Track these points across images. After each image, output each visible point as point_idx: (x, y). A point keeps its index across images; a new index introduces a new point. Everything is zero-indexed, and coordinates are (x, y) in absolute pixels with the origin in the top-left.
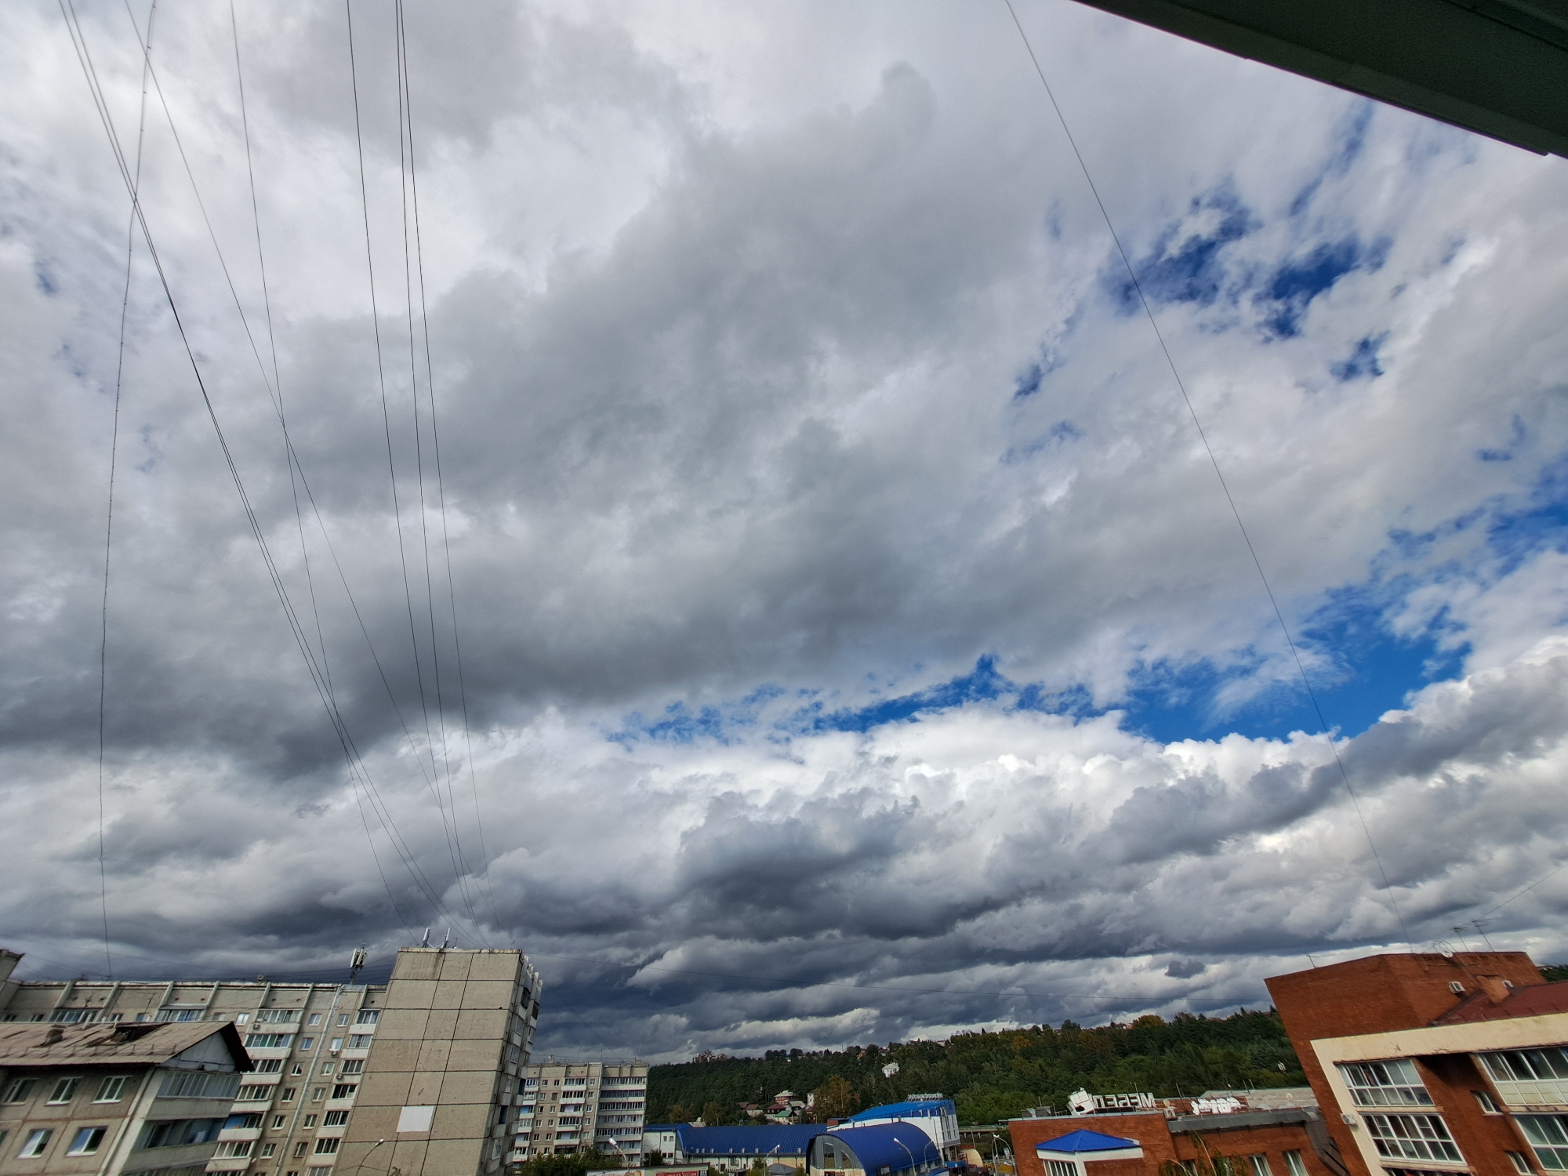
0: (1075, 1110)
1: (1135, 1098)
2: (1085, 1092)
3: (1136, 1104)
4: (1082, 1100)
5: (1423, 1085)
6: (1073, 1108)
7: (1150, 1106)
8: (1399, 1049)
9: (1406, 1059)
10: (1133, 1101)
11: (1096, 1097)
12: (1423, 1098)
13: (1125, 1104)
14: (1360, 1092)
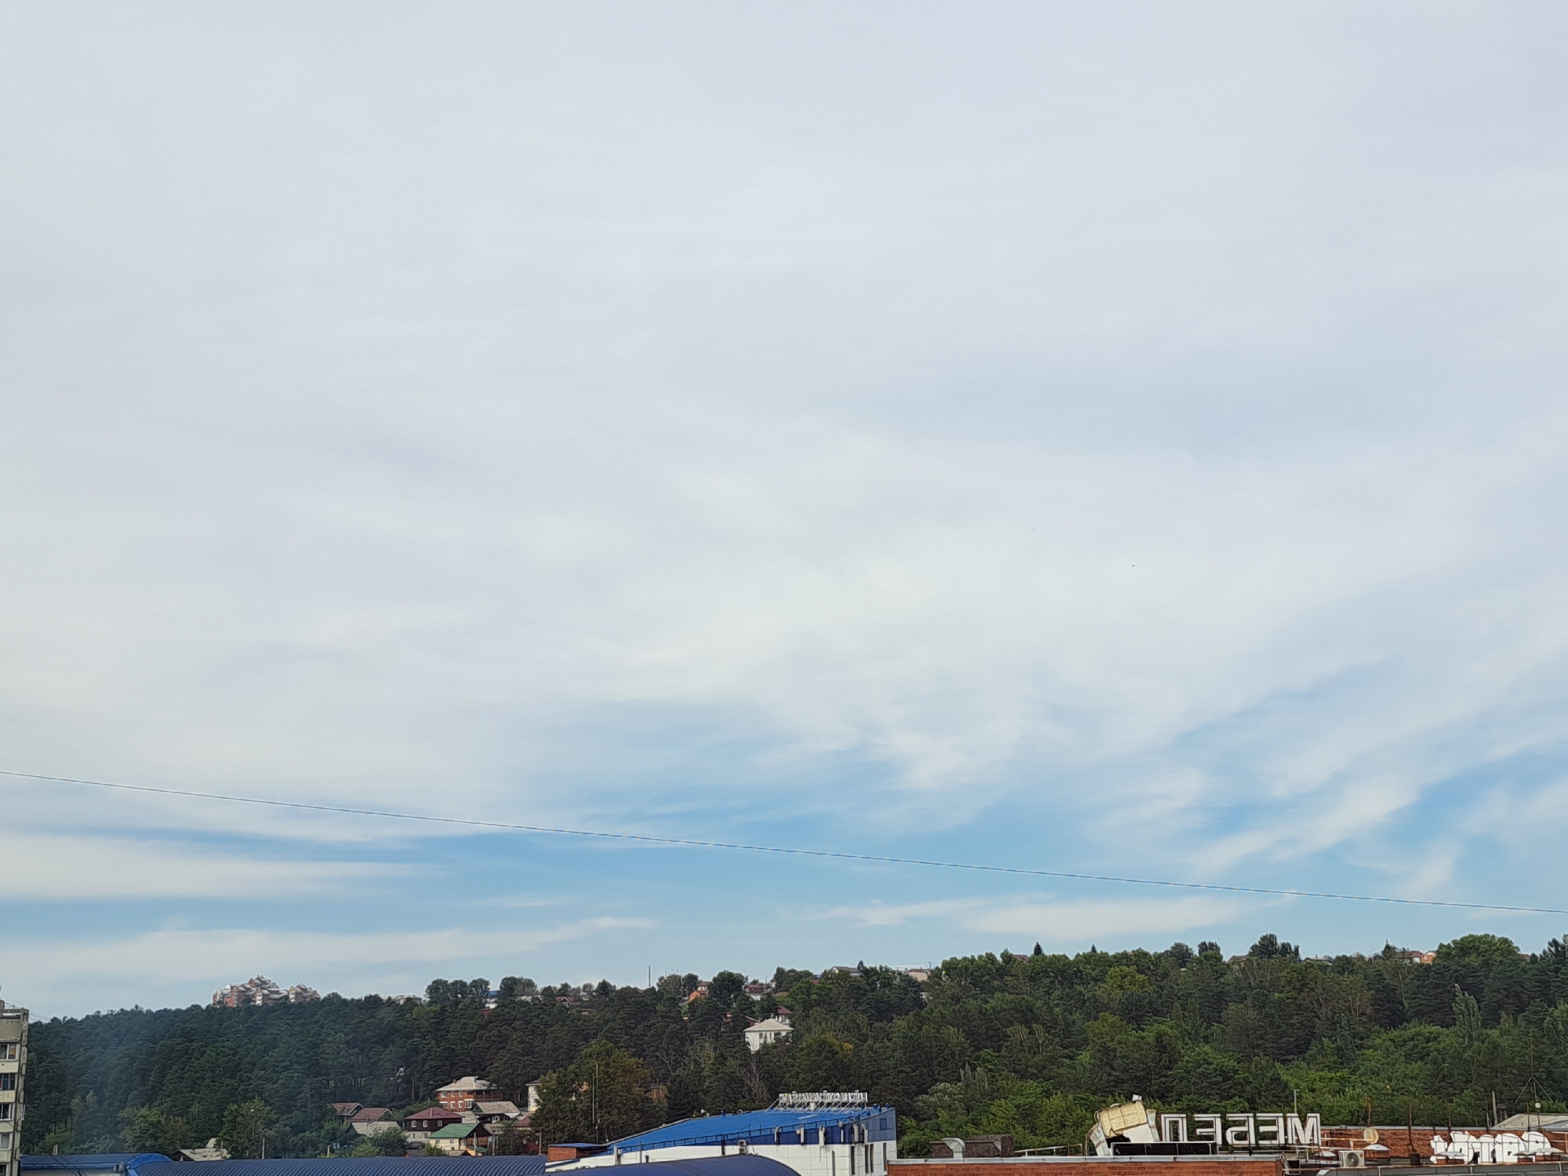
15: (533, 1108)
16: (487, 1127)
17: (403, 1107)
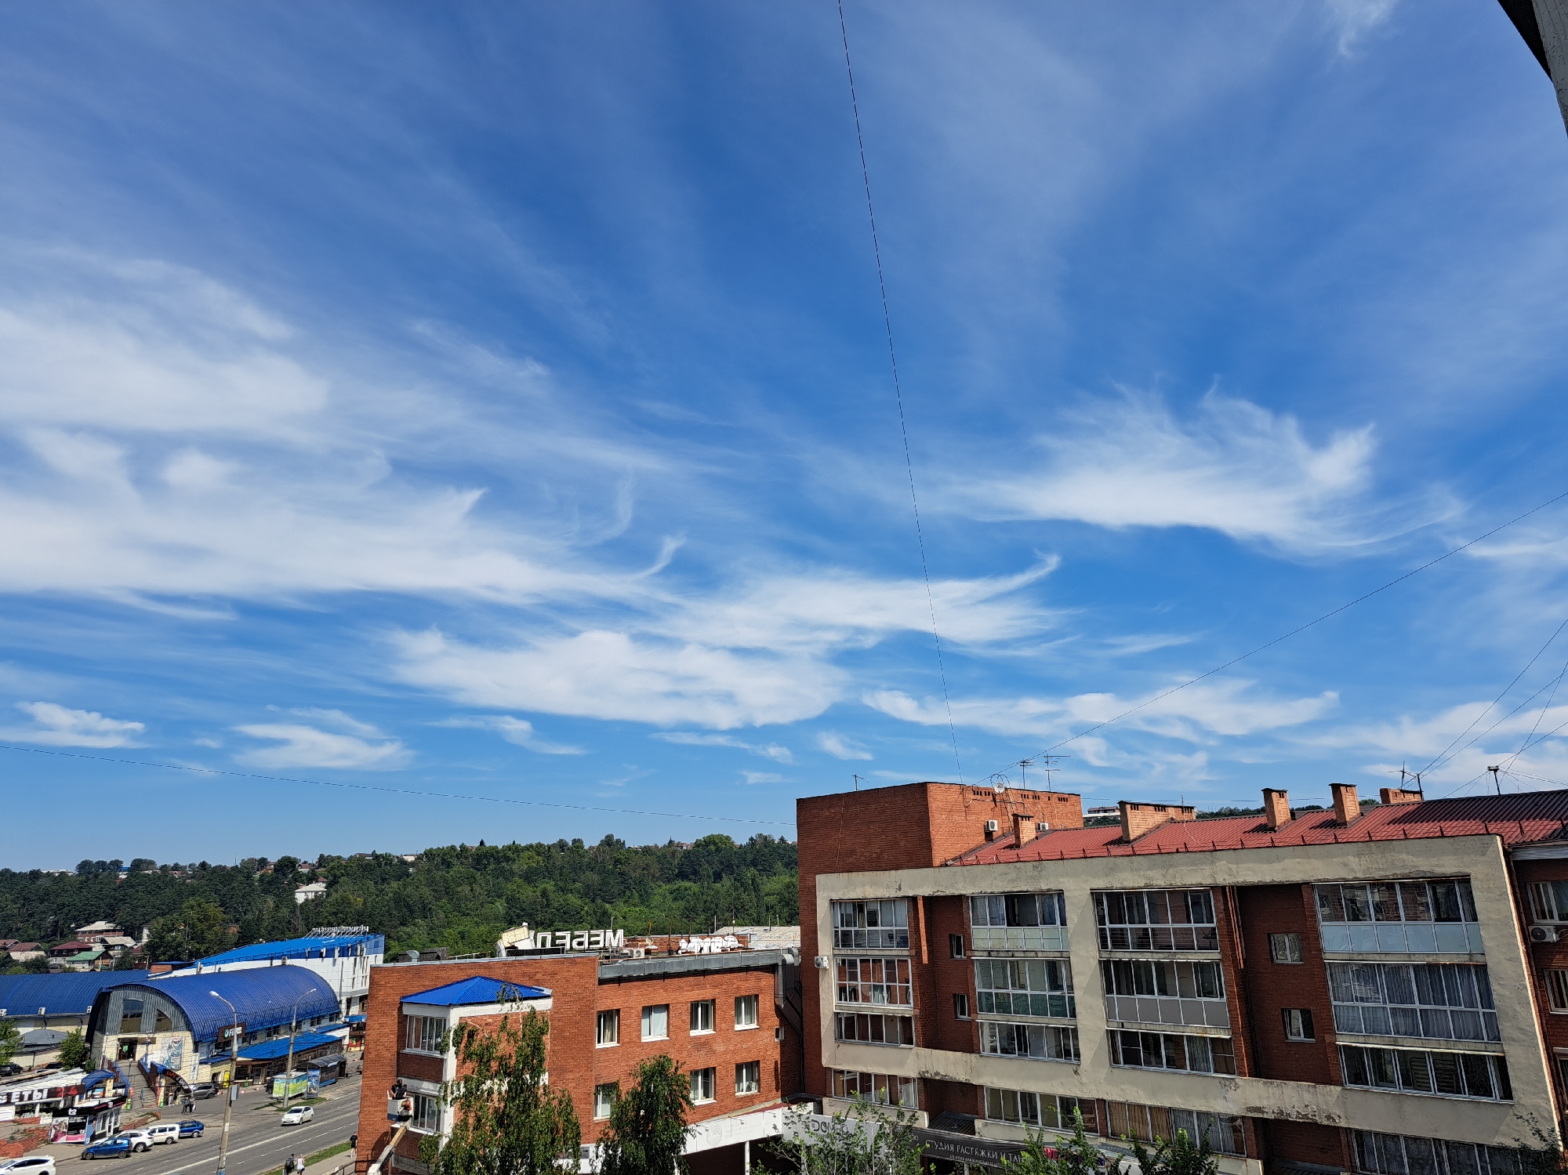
0: (504, 953)
1: (598, 935)
2: (525, 929)
3: (598, 942)
4: (521, 937)
5: (907, 928)
6: (502, 947)
7: (614, 944)
8: (900, 889)
9: (904, 897)
10: (592, 939)
11: (540, 936)
12: (903, 942)
13: (580, 944)
14: (846, 934)
15: (145, 940)
16: (111, 953)
17: (50, 941)
